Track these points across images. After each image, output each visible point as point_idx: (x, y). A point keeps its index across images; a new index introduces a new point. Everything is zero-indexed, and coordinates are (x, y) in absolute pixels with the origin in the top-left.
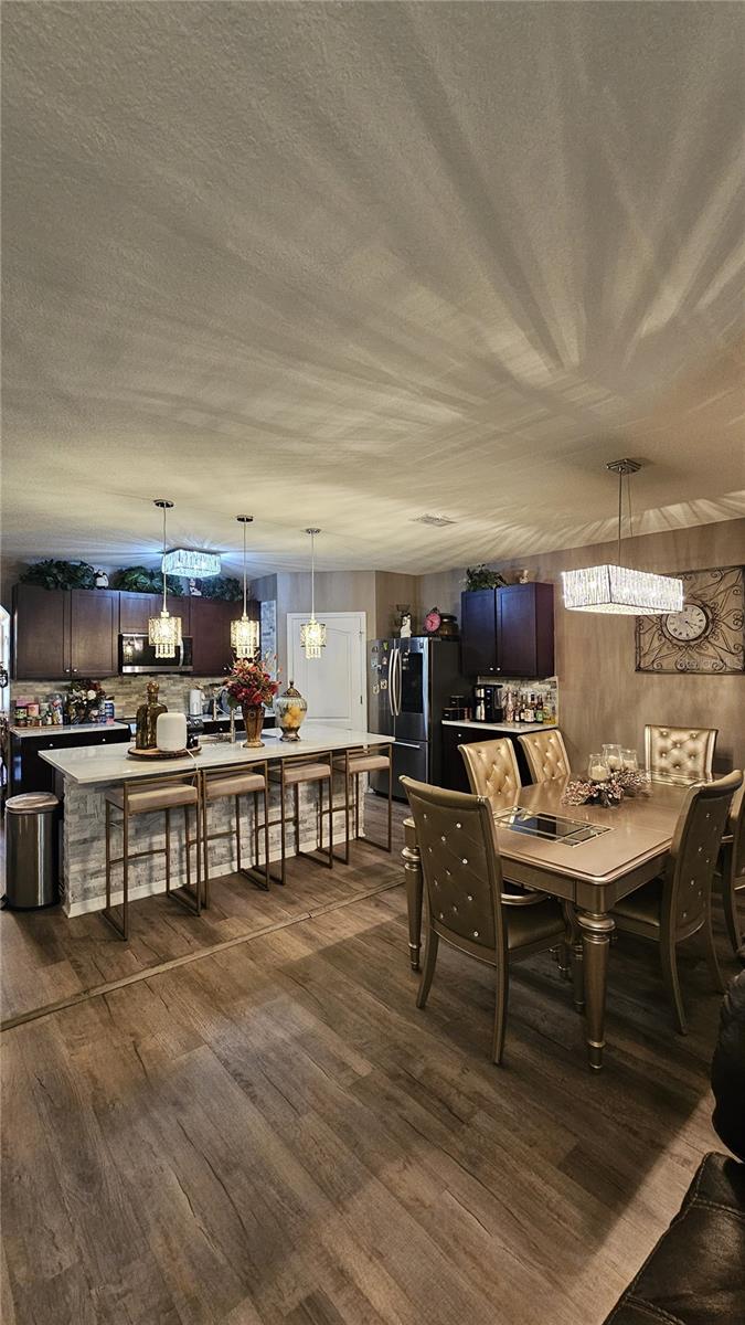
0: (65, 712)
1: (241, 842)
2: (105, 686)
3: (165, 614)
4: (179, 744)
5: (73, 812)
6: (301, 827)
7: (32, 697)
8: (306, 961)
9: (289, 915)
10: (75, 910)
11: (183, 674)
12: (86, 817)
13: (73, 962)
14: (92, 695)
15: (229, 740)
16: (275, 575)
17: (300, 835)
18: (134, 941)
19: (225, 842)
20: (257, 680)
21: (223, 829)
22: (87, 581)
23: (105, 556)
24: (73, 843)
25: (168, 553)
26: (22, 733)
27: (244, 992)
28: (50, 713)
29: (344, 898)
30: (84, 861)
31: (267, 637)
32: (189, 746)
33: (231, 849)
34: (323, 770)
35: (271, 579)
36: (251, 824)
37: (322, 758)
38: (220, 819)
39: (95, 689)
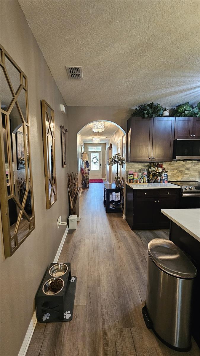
0: (148, 177)
2: (165, 166)
7: (134, 170)
14: (160, 170)
22: (161, 113)
28: (142, 177)
39: (161, 167)
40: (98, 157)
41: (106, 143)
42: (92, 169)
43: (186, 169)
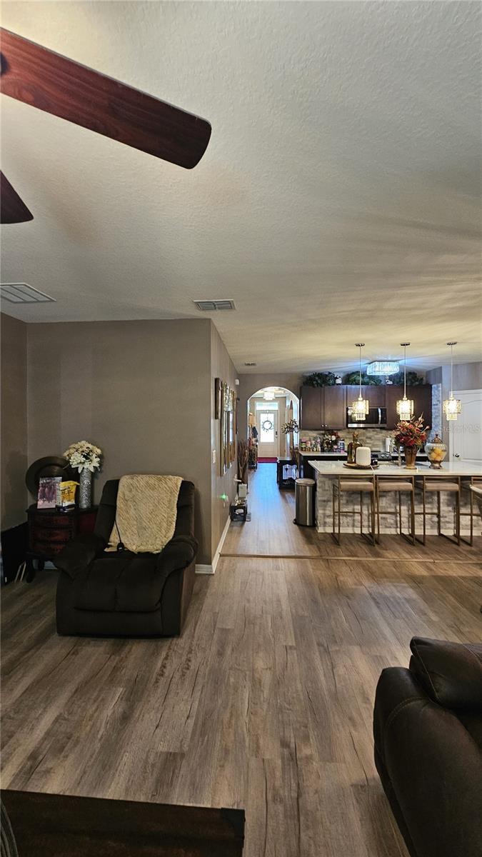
0: (322, 446)
1: (402, 519)
2: (340, 434)
3: (360, 399)
4: (367, 462)
5: (320, 488)
6: (442, 519)
7: (308, 438)
8: (423, 577)
9: (421, 558)
10: (320, 530)
11: (381, 428)
12: (325, 490)
13: (318, 547)
14: (334, 438)
15: (398, 464)
16: (441, 367)
17: (441, 524)
18: (343, 547)
19: (393, 517)
20: (412, 432)
21: (393, 510)
22: (331, 382)
23: (340, 369)
24: (320, 501)
25: (370, 364)
26: (304, 454)
27: (386, 576)
28: (315, 446)
29: (459, 560)
30: (324, 510)
31: (436, 407)
32: (372, 464)
33: (396, 521)
34: (455, 487)
35: (438, 371)
36: (408, 511)
37: (454, 479)
38: (390, 505)
39: (335, 435)
40: (272, 420)
41: (285, 397)
42: (261, 441)
43: (367, 438)
